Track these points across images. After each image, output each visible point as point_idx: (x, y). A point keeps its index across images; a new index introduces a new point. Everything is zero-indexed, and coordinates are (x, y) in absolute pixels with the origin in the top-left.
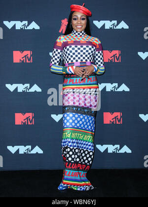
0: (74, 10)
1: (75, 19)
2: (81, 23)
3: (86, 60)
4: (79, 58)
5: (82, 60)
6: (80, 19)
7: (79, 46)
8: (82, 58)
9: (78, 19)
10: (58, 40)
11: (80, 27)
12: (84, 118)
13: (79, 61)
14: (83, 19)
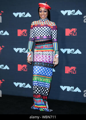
0: (40, 6)
1: (41, 12)
2: (44, 14)
3: (43, 35)
4: (39, 34)
5: (41, 36)
6: (44, 12)
7: (39, 28)
8: (40, 34)
9: (42, 11)
10: (32, 24)
11: (43, 16)
12: (48, 69)
13: (39, 36)
14: (45, 12)
